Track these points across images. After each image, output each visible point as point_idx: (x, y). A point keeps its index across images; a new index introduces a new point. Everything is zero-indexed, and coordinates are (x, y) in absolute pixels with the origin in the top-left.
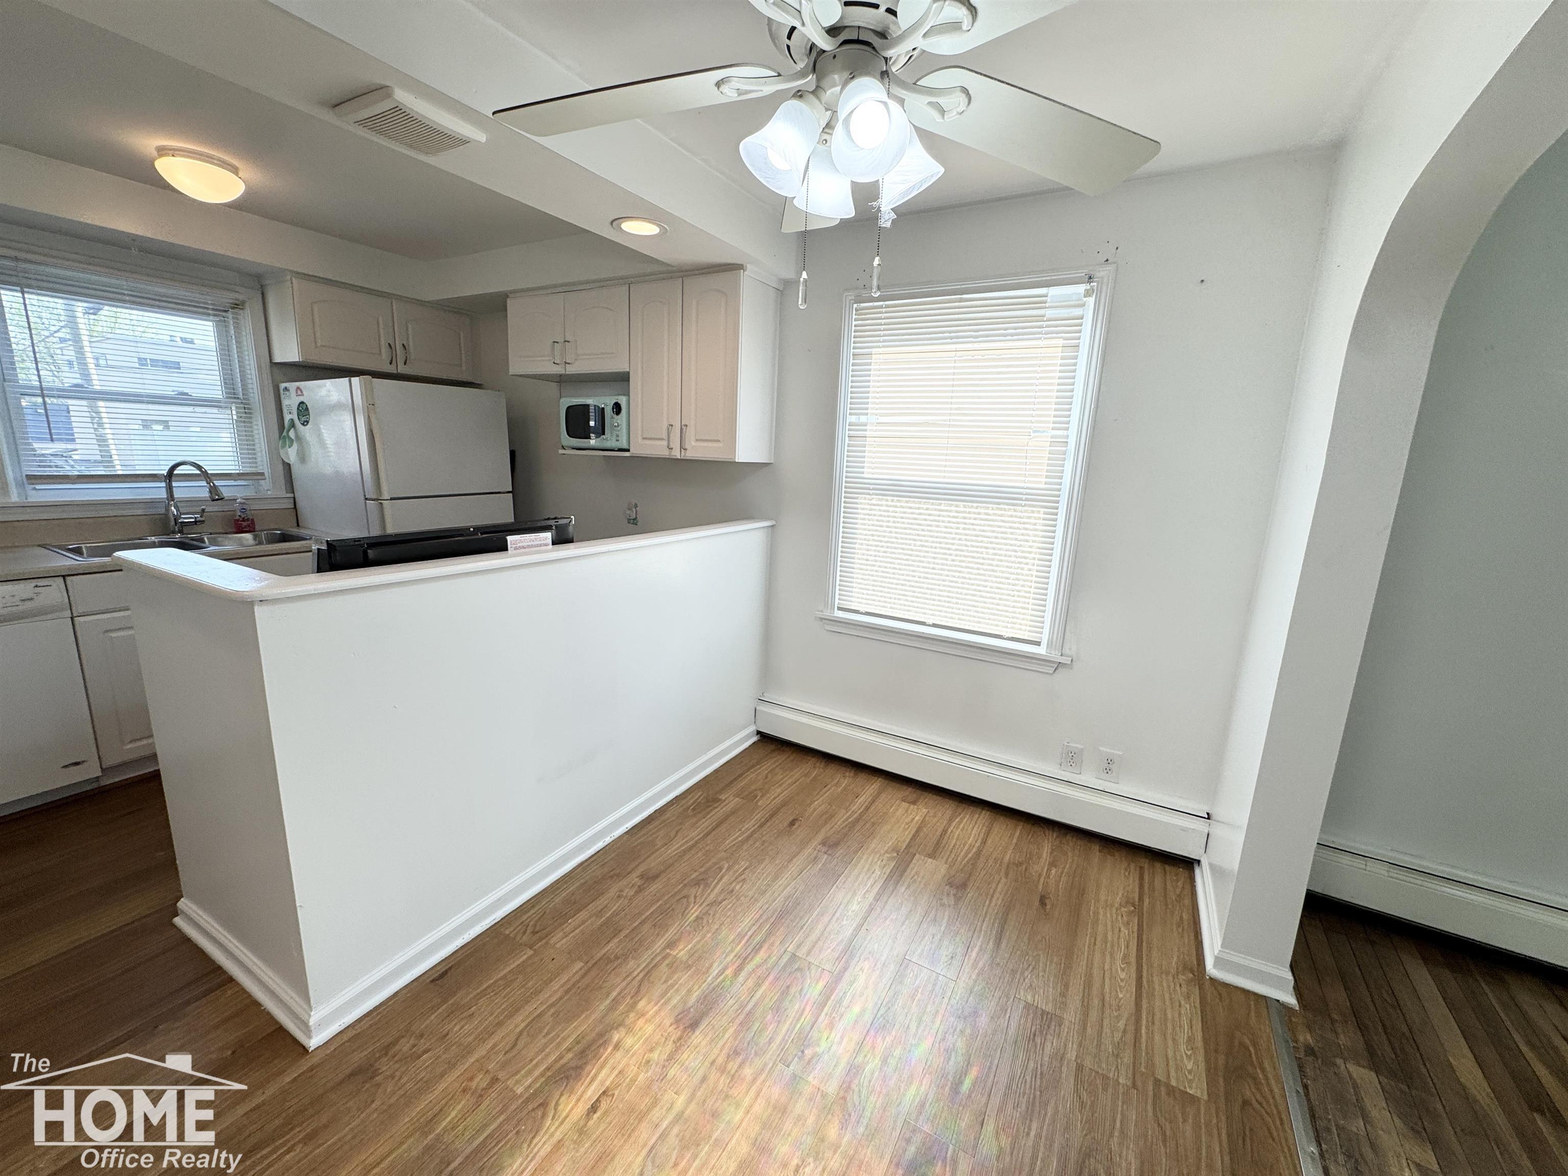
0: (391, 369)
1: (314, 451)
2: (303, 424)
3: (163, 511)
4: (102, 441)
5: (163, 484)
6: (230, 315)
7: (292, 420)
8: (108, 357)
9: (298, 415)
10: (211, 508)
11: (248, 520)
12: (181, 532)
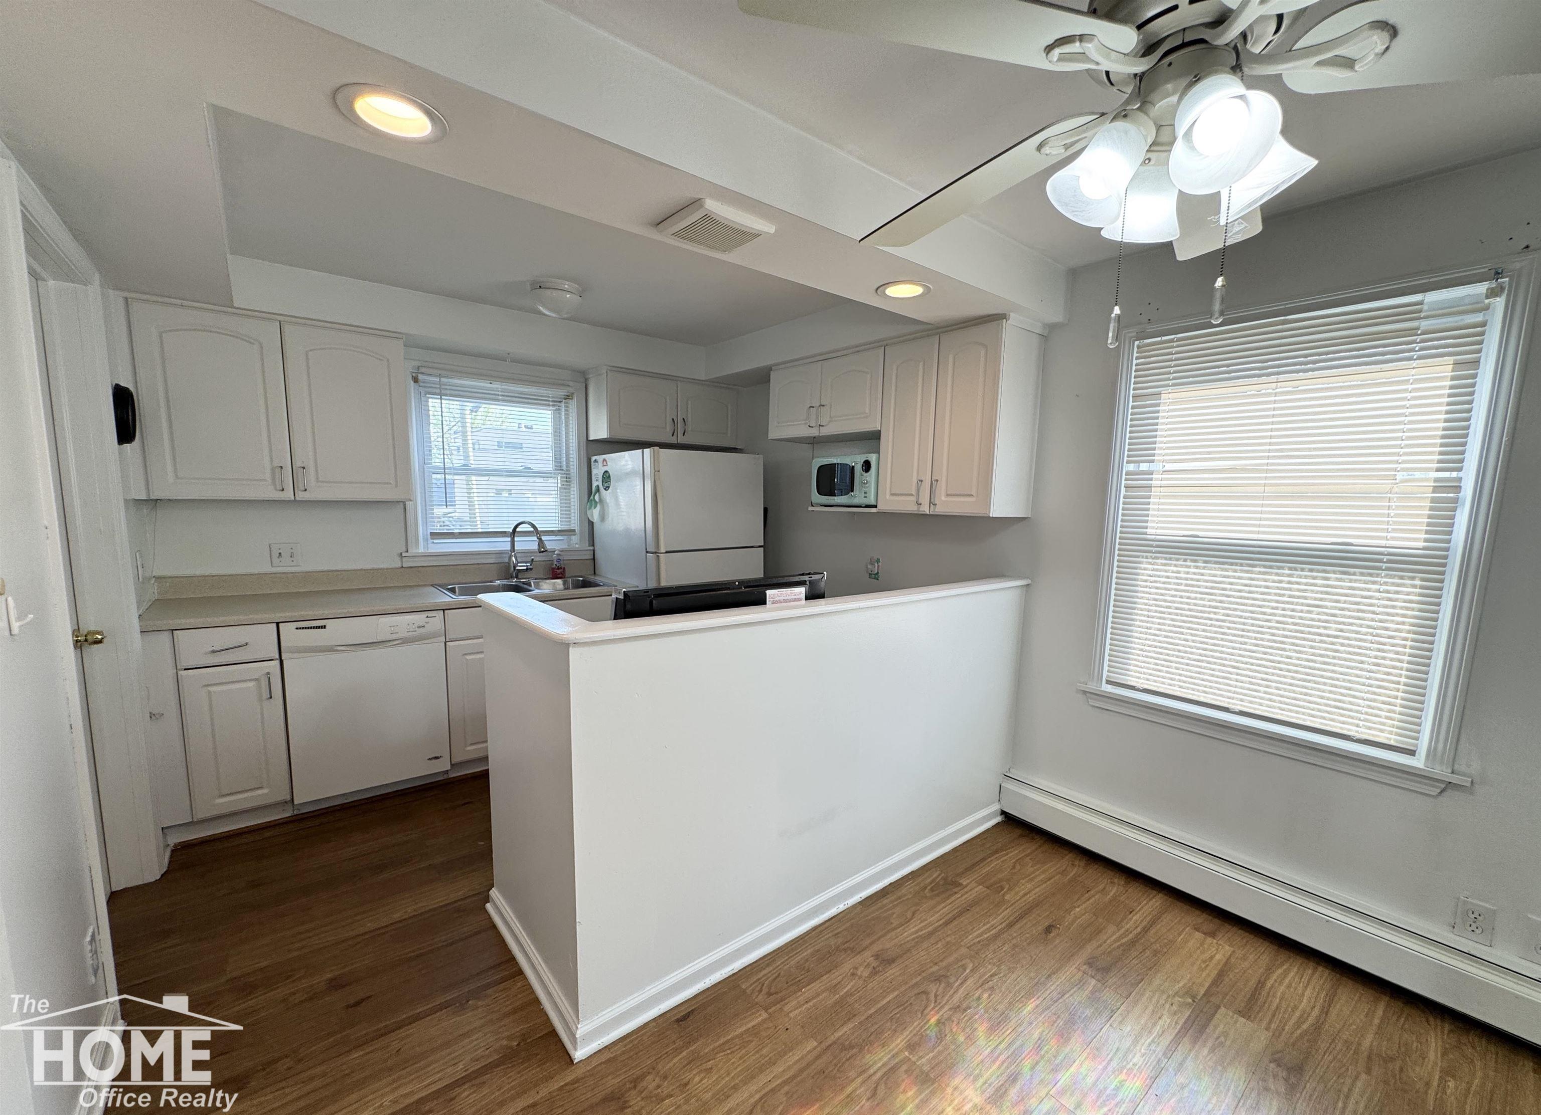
0: (673, 440)
1: (612, 511)
2: (605, 489)
3: (507, 560)
4: (471, 505)
5: (509, 539)
6: (563, 405)
7: (598, 486)
8: (481, 442)
9: (603, 482)
10: (539, 558)
11: (561, 568)
12: (517, 577)
